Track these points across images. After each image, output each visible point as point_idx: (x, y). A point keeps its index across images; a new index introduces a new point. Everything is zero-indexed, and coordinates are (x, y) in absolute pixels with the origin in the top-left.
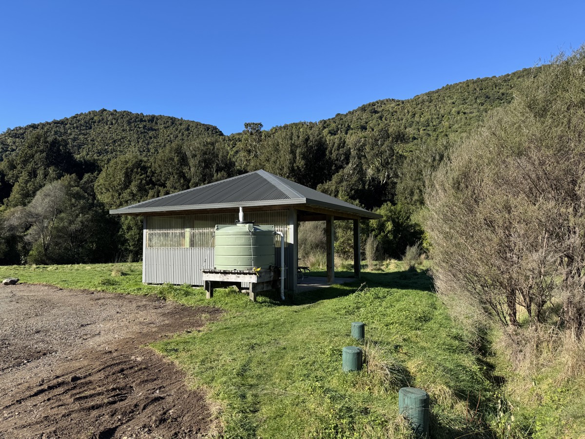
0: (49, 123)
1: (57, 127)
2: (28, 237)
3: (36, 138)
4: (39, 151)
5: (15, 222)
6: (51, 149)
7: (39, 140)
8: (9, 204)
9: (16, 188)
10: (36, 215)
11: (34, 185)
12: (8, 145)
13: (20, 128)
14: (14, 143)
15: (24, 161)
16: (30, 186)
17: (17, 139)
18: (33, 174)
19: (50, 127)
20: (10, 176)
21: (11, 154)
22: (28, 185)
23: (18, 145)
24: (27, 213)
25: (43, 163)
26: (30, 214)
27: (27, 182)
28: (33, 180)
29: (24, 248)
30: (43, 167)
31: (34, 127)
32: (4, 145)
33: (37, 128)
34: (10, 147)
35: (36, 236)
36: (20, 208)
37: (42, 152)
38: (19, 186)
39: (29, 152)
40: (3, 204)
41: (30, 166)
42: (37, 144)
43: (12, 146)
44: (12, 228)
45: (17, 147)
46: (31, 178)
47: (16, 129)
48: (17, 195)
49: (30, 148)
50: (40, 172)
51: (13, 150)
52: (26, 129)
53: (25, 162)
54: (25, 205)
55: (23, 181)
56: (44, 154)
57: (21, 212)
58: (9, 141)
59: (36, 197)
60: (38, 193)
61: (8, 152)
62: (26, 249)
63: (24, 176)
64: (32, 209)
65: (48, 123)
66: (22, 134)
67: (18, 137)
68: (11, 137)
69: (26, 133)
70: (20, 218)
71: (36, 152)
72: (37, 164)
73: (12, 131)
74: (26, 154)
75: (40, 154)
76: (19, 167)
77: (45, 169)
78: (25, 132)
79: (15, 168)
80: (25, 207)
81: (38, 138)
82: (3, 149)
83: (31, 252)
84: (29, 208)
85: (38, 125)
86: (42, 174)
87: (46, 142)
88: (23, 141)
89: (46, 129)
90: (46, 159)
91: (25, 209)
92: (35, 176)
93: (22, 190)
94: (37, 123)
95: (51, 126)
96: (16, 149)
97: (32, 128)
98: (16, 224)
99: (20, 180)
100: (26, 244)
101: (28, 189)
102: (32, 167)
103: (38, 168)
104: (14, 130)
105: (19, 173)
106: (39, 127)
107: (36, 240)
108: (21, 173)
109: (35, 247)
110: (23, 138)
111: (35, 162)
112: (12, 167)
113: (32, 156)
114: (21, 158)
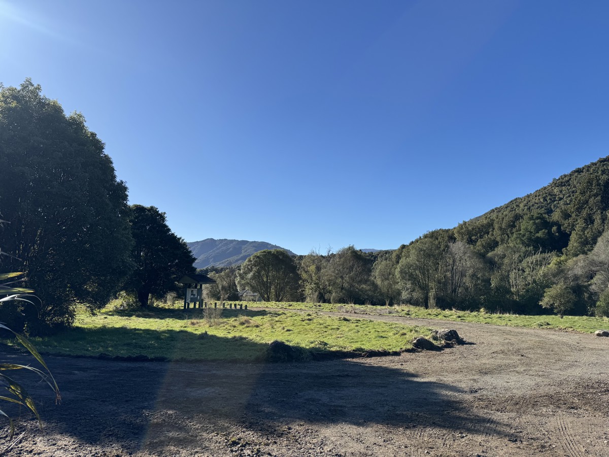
0: (595, 163)
1: (603, 165)
2: (593, 287)
3: (588, 182)
4: (593, 196)
5: (578, 271)
6: (605, 190)
7: (591, 184)
8: (568, 253)
9: (573, 237)
10: (600, 263)
11: (592, 232)
12: (556, 195)
13: (565, 176)
14: (561, 191)
15: (577, 209)
16: (588, 233)
17: (564, 187)
18: (590, 220)
19: (596, 168)
20: (566, 225)
21: (559, 203)
22: (586, 232)
23: (565, 193)
24: (590, 262)
25: (599, 207)
26: (593, 263)
27: (584, 229)
28: (590, 226)
29: (590, 298)
30: (599, 212)
31: (579, 171)
32: (551, 195)
33: (583, 172)
34: (557, 197)
35: (602, 286)
36: (581, 257)
37: (596, 195)
38: (577, 234)
39: (582, 198)
40: (563, 254)
41: (584, 213)
42: (590, 189)
43: (559, 195)
44: (576, 278)
45: (564, 195)
46: (588, 225)
47: (562, 178)
48: (575, 244)
49: (582, 194)
50: (597, 218)
51: (561, 199)
52: (571, 175)
53: (579, 209)
54: (585, 253)
55: (580, 228)
56: (599, 198)
57: (584, 261)
58: (555, 191)
59: (598, 244)
60: (599, 239)
61: (556, 202)
62: (593, 300)
63: (580, 224)
64: (595, 258)
65: (593, 164)
66: (568, 181)
67: (564, 185)
68: (558, 187)
69: (572, 179)
70: (583, 267)
71: (590, 197)
72: (592, 209)
73: (558, 180)
74: (579, 200)
75: (595, 199)
76: (573, 215)
77: (602, 213)
78: (570, 179)
79: (570, 216)
80: (587, 256)
81: (590, 182)
82: (551, 200)
83: (598, 303)
84: (591, 256)
85: (583, 168)
86: (600, 219)
87: (599, 185)
88: (569, 188)
89: (591, 170)
90: (602, 202)
91: (588, 257)
92: (592, 222)
93: (580, 238)
94: (581, 167)
95: (597, 166)
96: (564, 197)
97: (577, 173)
98: (580, 273)
99: (577, 228)
100: (592, 294)
101: (586, 236)
102: (587, 213)
103: (594, 213)
104: (559, 179)
105: (574, 222)
106: (584, 170)
107: (603, 291)
108: (577, 220)
109: (602, 297)
110: (569, 185)
111: (589, 208)
112: (566, 216)
113: (587, 202)
114: (574, 206)
